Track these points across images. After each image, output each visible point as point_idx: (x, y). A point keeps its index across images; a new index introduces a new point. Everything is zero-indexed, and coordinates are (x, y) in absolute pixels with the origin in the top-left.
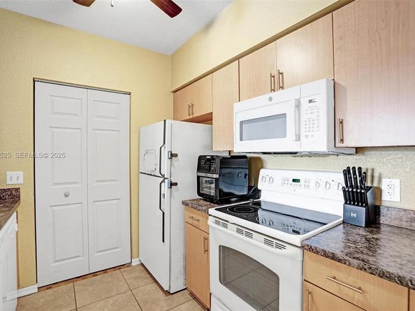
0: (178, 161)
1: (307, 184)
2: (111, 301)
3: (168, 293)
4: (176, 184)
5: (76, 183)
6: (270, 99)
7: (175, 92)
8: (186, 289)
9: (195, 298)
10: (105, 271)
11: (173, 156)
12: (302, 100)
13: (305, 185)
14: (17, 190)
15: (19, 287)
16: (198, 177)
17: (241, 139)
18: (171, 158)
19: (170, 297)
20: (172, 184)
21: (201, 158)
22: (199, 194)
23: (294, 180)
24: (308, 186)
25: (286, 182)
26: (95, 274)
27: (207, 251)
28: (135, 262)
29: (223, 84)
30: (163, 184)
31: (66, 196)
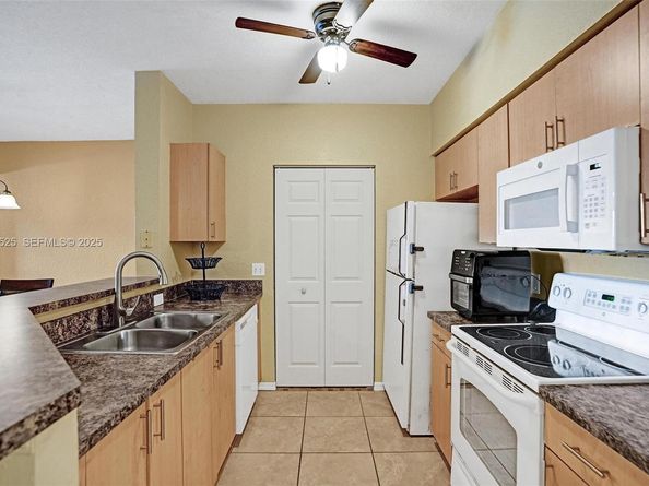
0: (424, 256)
1: (625, 305)
2: (340, 421)
3: (406, 433)
4: (421, 288)
5: (314, 279)
6: (540, 166)
7: (436, 155)
8: (431, 436)
9: (440, 451)
10: (342, 388)
11: (415, 249)
12: (581, 166)
13: (622, 307)
14: (260, 282)
15: (260, 380)
16: (452, 280)
17: (506, 227)
18: (413, 253)
19: (409, 439)
20: (414, 288)
21: (457, 253)
22: (453, 305)
23: (605, 297)
24: (628, 309)
25: (591, 298)
26: (330, 388)
27: (449, 384)
28: (378, 387)
29: (490, 140)
30: (403, 287)
31: (303, 293)
